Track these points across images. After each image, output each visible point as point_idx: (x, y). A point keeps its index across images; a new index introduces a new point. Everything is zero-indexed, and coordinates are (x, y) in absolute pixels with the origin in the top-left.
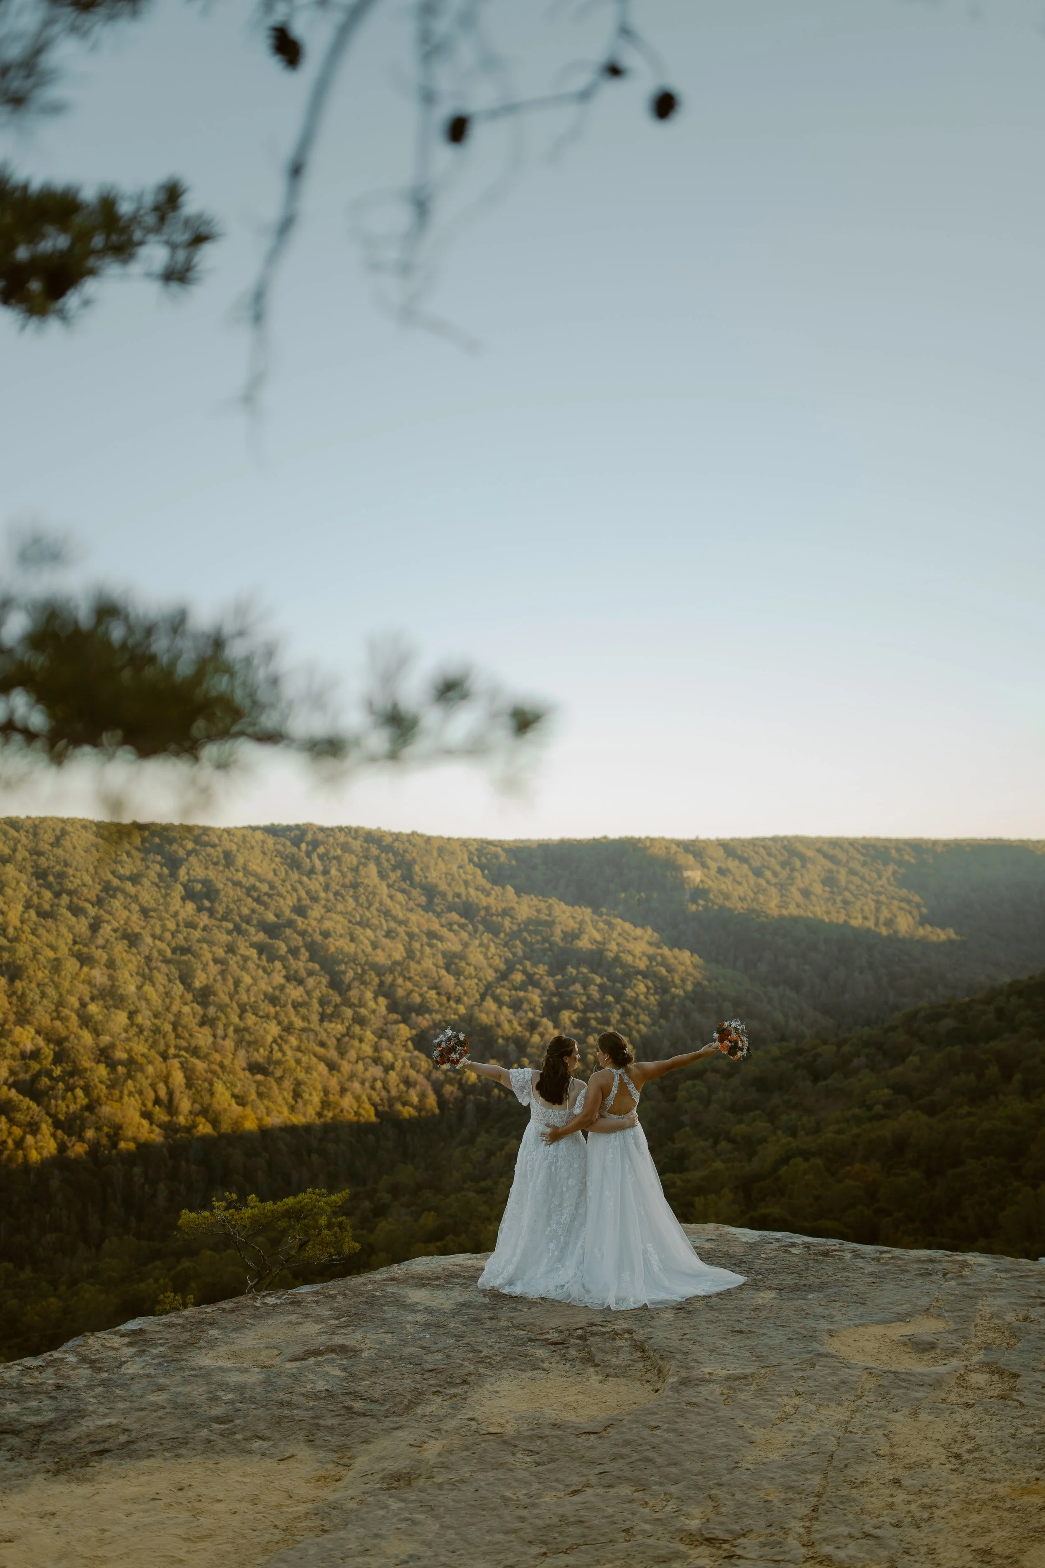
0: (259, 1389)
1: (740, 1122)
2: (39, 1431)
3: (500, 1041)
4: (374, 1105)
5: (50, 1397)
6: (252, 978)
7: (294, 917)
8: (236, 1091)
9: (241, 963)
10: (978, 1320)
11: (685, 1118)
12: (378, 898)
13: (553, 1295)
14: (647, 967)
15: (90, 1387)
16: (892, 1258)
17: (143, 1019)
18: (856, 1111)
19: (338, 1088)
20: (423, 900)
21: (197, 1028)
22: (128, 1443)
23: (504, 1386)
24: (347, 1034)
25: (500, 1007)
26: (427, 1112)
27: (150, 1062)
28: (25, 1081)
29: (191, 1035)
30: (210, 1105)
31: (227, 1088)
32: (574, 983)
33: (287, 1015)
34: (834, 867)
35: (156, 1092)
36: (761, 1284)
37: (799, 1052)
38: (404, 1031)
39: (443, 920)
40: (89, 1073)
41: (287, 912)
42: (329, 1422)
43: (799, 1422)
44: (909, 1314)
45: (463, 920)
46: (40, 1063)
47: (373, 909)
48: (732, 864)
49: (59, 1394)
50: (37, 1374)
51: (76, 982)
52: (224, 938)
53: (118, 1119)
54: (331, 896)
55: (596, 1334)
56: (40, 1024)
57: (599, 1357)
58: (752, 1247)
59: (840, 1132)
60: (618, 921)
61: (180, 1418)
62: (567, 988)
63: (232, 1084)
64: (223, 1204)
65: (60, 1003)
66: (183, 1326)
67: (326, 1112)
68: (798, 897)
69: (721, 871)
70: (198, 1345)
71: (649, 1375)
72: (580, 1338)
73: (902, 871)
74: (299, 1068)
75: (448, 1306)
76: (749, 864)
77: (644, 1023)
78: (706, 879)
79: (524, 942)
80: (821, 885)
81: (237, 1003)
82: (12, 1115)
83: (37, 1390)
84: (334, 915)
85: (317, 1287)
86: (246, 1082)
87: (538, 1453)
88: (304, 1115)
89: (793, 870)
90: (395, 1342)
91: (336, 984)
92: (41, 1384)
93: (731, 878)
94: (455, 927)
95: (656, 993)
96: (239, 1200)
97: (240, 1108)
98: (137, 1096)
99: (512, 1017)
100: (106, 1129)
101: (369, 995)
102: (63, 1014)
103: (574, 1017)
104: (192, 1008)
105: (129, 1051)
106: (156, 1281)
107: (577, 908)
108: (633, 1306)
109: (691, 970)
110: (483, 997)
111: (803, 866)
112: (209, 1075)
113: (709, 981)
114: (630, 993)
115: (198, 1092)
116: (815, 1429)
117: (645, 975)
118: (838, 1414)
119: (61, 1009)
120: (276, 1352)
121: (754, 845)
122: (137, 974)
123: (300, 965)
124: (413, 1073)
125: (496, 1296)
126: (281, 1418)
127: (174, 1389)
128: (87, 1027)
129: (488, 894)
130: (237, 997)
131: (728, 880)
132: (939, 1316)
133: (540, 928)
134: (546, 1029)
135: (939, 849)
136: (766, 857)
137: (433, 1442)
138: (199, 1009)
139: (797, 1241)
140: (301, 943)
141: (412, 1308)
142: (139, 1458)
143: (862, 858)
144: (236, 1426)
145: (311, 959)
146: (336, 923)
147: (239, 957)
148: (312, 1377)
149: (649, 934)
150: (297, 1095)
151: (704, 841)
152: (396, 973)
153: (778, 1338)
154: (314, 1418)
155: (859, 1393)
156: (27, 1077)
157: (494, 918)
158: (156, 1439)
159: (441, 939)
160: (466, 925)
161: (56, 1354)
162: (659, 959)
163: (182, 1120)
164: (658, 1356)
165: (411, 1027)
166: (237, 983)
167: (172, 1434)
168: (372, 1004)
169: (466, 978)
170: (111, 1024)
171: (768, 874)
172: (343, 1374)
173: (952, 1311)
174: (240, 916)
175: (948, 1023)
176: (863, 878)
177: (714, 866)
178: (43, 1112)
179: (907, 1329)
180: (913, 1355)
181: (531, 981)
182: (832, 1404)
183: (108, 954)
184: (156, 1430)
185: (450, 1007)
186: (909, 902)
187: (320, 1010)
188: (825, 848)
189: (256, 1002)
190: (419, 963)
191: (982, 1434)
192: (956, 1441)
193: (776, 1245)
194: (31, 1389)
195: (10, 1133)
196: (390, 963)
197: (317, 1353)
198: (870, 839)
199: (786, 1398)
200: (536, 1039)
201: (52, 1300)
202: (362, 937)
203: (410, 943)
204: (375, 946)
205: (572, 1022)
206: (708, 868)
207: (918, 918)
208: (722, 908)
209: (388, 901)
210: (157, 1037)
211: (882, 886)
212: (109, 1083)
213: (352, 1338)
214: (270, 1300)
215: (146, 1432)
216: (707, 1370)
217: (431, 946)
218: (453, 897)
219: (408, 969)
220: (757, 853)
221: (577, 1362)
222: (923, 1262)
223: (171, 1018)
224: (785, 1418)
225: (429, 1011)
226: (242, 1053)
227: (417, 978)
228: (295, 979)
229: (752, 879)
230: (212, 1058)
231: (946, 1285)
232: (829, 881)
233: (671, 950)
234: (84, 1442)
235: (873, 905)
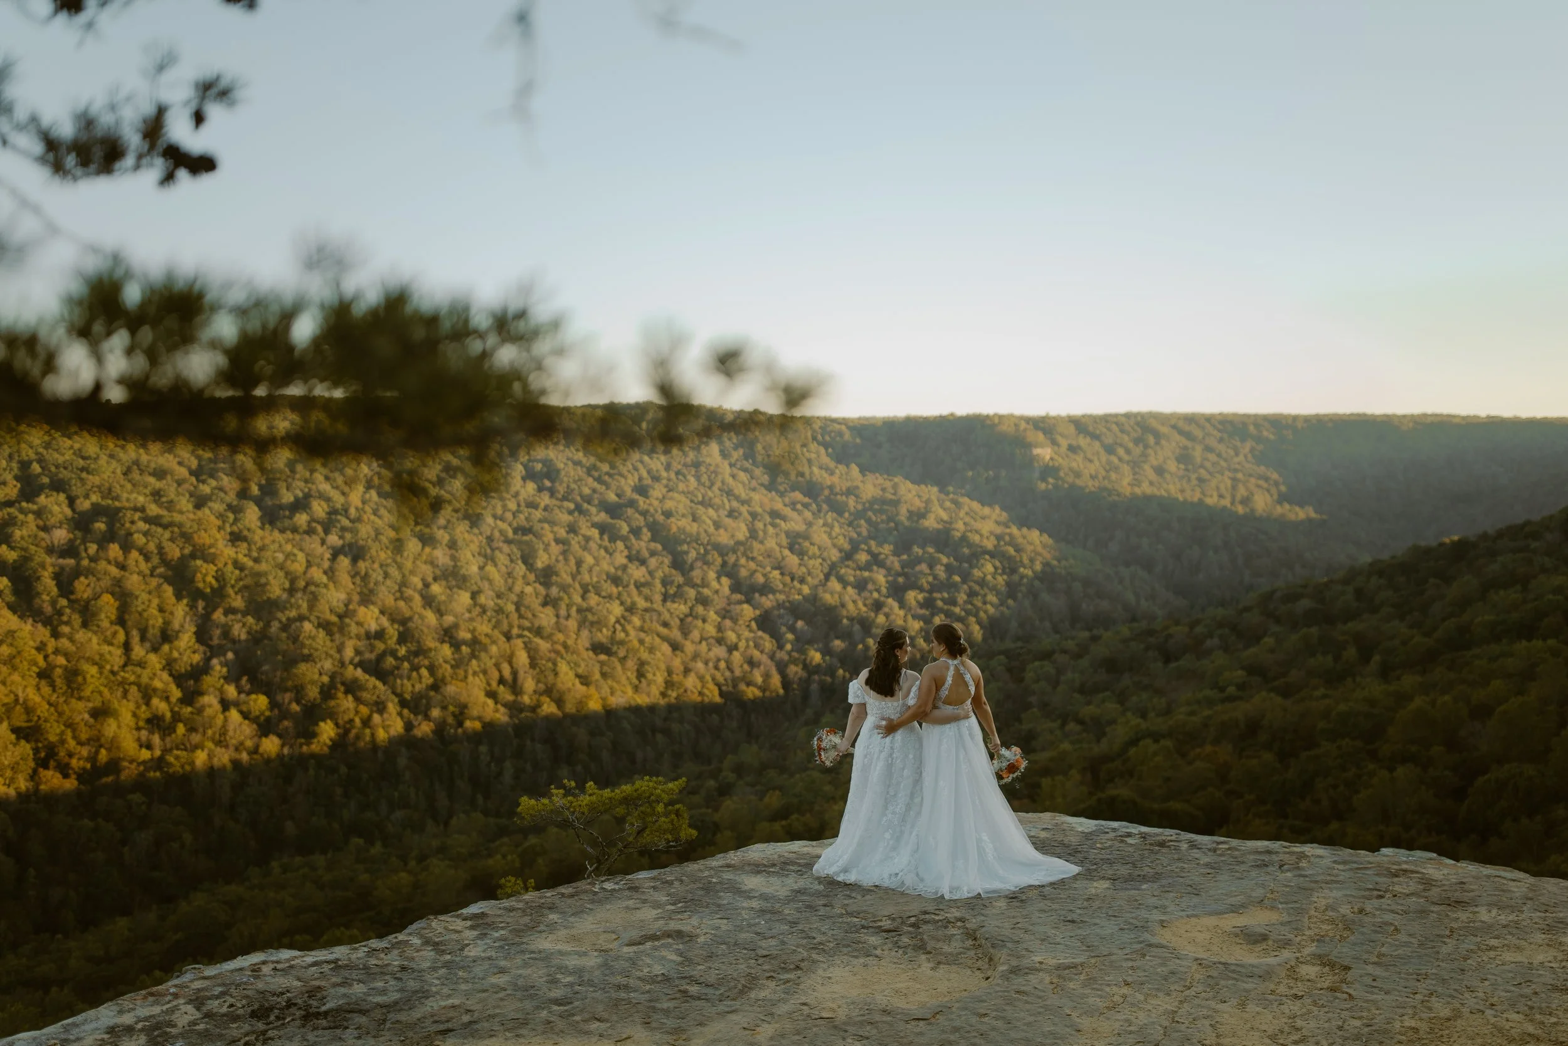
0: (597, 973)
1: (1089, 703)
2: (384, 1011)
3: (845, 621)
4: (719, 685)
5: (396, 978)
6: (595, 558)
7: (636, 496)
8: (580, 671)
9: (583, 543)
10: (1312, 912)
11: (1033, 699)
12: (720, 477)
13: (886, 883)
14: (995, 546)
15: (434, 969)
16: (1229, 849)
17: (486, 599)
18: (1208, 692)
19: (682, 668)
20: (766, 479)
21: (540, 608)
22: (471, 1023)
23: (837, 972)
24: (691, 615)
25: (845, 588)
26: (771, 692)
27: (494, 642)
28: (370, 661)
29: (534, 615)
30: (554, 684)
31: (571, 668)
32: (920, 563)
33: (629, 595)
34: (1189, 444)
35: (500, 671)
36: (1095, 874)
37: (1150, 633)
38: (748, 611)
39: (787, 500)
40: (433, 653)
41: (629, 492)
42: (665, 1005)
43: (1126, 1011)
44: (1243, 906)
45: (807, 500)
46: (385, 643)
47: (715, 488)
48: (1083, 441)
49: (404, 975)
50: (382, 955)
51: (418, 562)
52: (565, 518)
53: (463, 698)
54: (673, 476)
55: (928, 922)
56: (384, 605)
57: (931, 945)
58: (1088, 836)
59: (1192, 713)
60: (966, 500)
61: (521, 1000)
62: (913, 568)
63: (575, 664)
64: (562, 791)
65: (403, 584)
66: (524, 911)
67: (670, 692)
68: (1151, 475)
69: (1072, 449)
70: (539, 929)
71: (980, 963)
72: (913, 925)
73: (1261, 447)
74: (642, 649)
75: (783, 893)
76: (1100, 441)
77: (992, 605)
78: (1056, 457)
79: (869, 521)
80: (1176, 464)
81: (580, 583)
82: (359, 694)
83: (383, 971)
84: (676, 495)
85: (655, 873)
86: (590, 663)
87: (867, 1038)
88: (648, 695)
89: (1146, 447)
90: (731, 927)
91: (678, 564)
92: (387, 965)
93: (1082, 455)
94: (799, 506)
95: (1004, 573)
96: (577, 787)
97: (584, 688)
98: (481, 676)
99: (856, 597)
100: (451, 708)
101: (712, 575)
102: (406, 595)
103: (920, 597)
104: (535, 589)
105: (473, 631)
106: (504, 857)
107: (923, 486)
108: (966, 895)
109: (1040, 549)
110: (827, 577)
111: (1157, 443)
112: (553, 655)
113: (1059, 561)
114: (977, 573)
115: (542, 672)
116: (1142, 1018)
117: (992, 555)
118: (1165, 1003)
119: (404, 589)
120: (614, 936)
121: (1107, 421)
122: (479, 554)
123: (642, 545)
124: (756, 654)
125: (831, 883)
126: (618, 1000)
127: (514, 972)
128: (430, 607)
129: (832, 473)
130: (579, 577)
131: (1079, 458)
132: (1273, 908)
133: (885, 507)
134: (891, 609)
135: (1299, 425)
136: (1119, 434)
137: (767, 1026)
138: (542, 590)
139: (1133, 831)
140: (643, 524)
141: (747, 895)
142: (481, 1038)
143: (1219, 435)
144: (574, 1008)
145: (654, 539)
146: (678, 503)
147: (580, 537)
148: (648, 961)
149: (996, 513)
150: (641, 675)
151: (1054, 418)
152: (739, 553)
153: (1109, 928)
154: (650, 1001)
155: (1188, 984)
156: (373, 656)
157: (839, 497)
158: (497, 1019)
159: (784, 518)
160: (810, 504)
161: (401, 937)
162: (1007, 538)
163: (526, 699)
164: (989, 945)
165: (755, 608)
166: (579, 563)
167: (513, 1015)
168: (715, 585)
169: (810, 558)
170: (454, 604)
171: (1121, 451)
172: (679, 959)
173: (1286, 903)
174: (582, 496)
175: (1305, 604)
176: (1219, 455)
177: (1064, 443)
178: (389, 692)
179: (1241, 921)
180: (1244, 947)
181: (876, 561)
182: (1160, 994)
183: (450, 534)
184: (498, 1011)
185: (794, 587)
186: (1267, 479)
187: (663, 590)
188: (1181, 424)
189: (598, 582)
190: (762, 542)
191: (1309, 1026)
192: (1282, 1032)
193: (1112, 835)
194: (378, 970)
195: (357, 712)
196: (732, 543)
197: (654, 937)
198: (1227, 415)
199: (1114, 988)
200: (881, 619)
201: (403, 875)
202: (704, 517)
203: (752, 523)
204: (717, 525)
205: (918, 602)
206: (1059, 445)
207: (1276, 497)
208: (1072, 486)
209: (730, 480)
210: (500, 617)
211: (1239, 463)
212: (453, 662)
213: (689, 923)
214: (609, 886)
215: (488, 1012)
216: (1038, 959)
217: (774, 525)
218: (797, 476)
219: (751, 549)
220: (1109, 429)
221: (909, 950)
222: (1261, 853)
223: (514, 598)
224: (1113, 1007)
225: (773, 591)
226: (585, 633)
227: (761, 558)
228: (638, 559)
229: (1104, 457)
230: (555, 639)
231: (1282, 876)
232: (1184, 458)
233: (1019, 529)
234: (428, 1022)
235: (1229, 483)
